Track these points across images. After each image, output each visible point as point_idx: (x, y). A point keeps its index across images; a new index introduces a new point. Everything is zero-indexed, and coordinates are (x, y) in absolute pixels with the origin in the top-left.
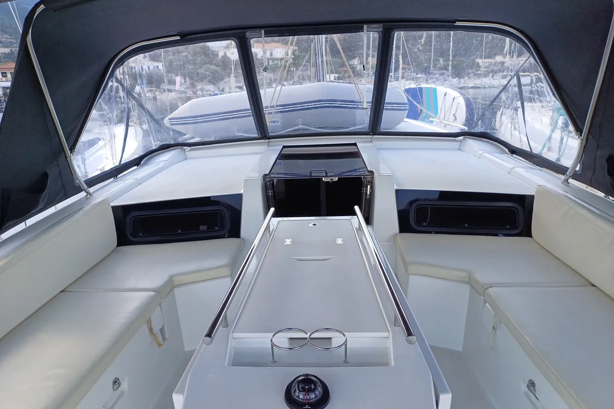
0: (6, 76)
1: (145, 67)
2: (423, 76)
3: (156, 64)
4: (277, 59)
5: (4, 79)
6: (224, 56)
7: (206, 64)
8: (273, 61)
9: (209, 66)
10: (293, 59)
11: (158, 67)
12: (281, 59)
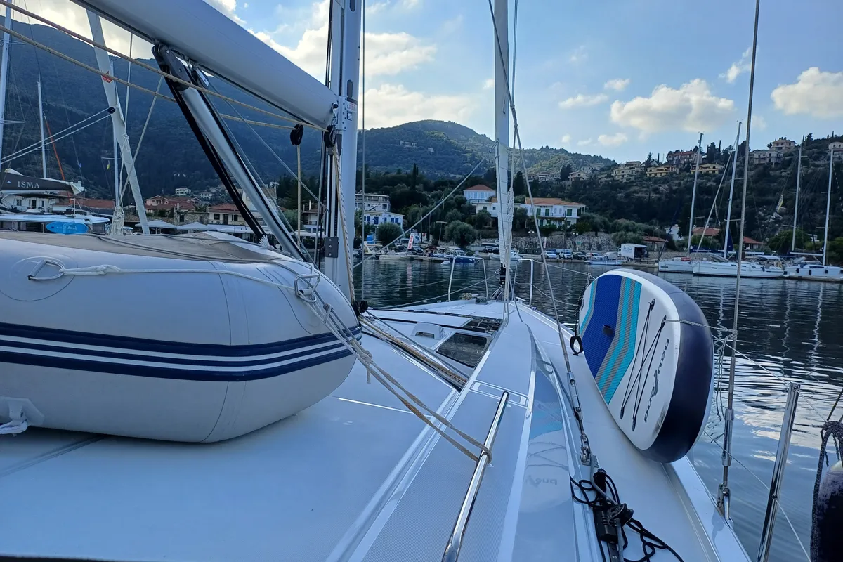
0: (218, 219)
1: (381, 220)
2: (777, 257)
3: (394, 216)
4: (555, 219)
5: (215, 222)
6: (483, 211)
7: (457, 219)
8: (548, 222)
9: (459, 222)
10: (578, 220)
11: (397, 220)
12: (560, 220)
